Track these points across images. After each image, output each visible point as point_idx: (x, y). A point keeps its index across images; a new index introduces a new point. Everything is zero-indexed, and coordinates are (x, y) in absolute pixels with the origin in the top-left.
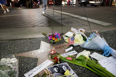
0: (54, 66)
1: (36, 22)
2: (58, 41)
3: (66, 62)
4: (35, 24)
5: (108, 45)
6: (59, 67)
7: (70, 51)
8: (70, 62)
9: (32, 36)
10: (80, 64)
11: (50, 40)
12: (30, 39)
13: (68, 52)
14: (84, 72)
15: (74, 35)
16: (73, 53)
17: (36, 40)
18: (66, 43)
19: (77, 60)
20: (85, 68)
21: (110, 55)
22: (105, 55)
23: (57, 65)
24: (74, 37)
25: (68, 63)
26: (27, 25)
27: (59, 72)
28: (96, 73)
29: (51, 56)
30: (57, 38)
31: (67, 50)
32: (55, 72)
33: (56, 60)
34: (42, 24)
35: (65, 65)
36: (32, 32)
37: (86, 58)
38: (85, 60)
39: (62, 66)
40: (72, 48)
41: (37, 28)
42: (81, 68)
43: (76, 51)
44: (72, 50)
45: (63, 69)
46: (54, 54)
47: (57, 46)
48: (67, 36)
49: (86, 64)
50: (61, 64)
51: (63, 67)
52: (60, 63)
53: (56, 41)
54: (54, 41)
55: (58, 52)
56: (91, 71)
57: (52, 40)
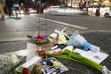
1: (19, 27)
2: (44, 42)
4: (19, 29)
5: (86, 42)
6: (47, 61)
7: (56, 49)
8: (57, 56)
9: (17, 39)
10: (65, 57)
11: (36, 41)
12: (15, 41)
13: (53, 49)
14: (69, 63)
15: (58, 36)
16: (59, 50)
17: (22, 42)
18: (51, 43)
19: (63, 54)
20: (70, 60)
21: (89, 49)
22: (85, 50)
23: (46, 59)
25: (55, 57)
26: (11, 30)
27: (48, 64)
28: (79, 63)
29: (39, 53)
30: (43, 39)
31: (52, 48)
32: (44, 64)
33: (44, 56)
34: (26, 29)
35: (52, 59)
36: (17, 36)
37: (70, 52)
38: (69, 53)
39: (50, 60)
40: (57, 46)
41: (21, 32)
42: (66, 60)
43: (60, 48)
44: (57, 48)
46: (41, 51)
47: (43, 46)
48: (51, 38)
49: (70, 57)
50: (49, 58)
51: (51, 60)
53: (41, 42)
54: (40, 41)
55: (45, 50)
56: (75, 61)
57: (38, 41)
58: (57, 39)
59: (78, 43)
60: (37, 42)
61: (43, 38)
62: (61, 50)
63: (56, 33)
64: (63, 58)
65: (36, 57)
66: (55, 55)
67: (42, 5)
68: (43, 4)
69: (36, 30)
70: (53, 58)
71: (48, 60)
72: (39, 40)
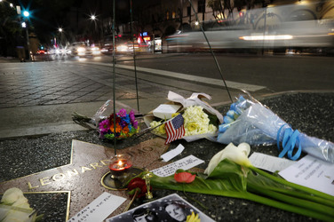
0: (133, 210)
1: (48, 92)
2: (131, 135)
3: (173, 191)
4: (47, 97)
6: (154, 213)
7: (177, 158)
8: (190, 189)
9: (38, 128)
10: (224, 189)
11: (104, 133)
12: (30, 137)
13: (171, 161)
15: (182, 110)
16: (190, 162)
17: (53, 141)
18: (157, 139)
19: (213, 178)
20: (246, 200)
23: (146, 205)
24: (184, 116)
25: (181, 193)
26: (20, 101)
28: (285, 211)
29: (115, 180)
30: (127, 124)
31: (167, 157)
33: (137, 189)
34: (70, 97)
35: (173, 203)
37: (239, 167)
38: (241, 175)
39: (165, 205)
40: (180, 148)
41: (54, 107)
42: (231, 203)
44: (183, 155)
45: (172, 215)
46: (126, 171)
47: (130, 149)
48: (157, 119)
49: (245, 187)
50: (160, 200)
51: (170, 209)
52: (155, 197)
53: (123, 134)
54: (117, 134)
55: (140, 166)
56: (266, 206)
57: (110, 132)
58: (179, 122)
59: (257, 131)
60: (107, 136)
61: (128, 121)
62: (200, 162)
63: (171, 103)
64: (217, 196)
65: (106, 194)
66: (179, 183)
67: (118, 31)
68: (121, 28)
69: (103, 98)
70: (175, 195)
71: (155, 206)
72: (113, 130)
